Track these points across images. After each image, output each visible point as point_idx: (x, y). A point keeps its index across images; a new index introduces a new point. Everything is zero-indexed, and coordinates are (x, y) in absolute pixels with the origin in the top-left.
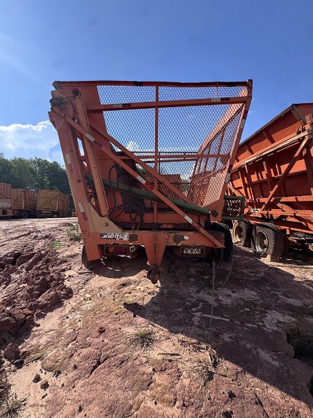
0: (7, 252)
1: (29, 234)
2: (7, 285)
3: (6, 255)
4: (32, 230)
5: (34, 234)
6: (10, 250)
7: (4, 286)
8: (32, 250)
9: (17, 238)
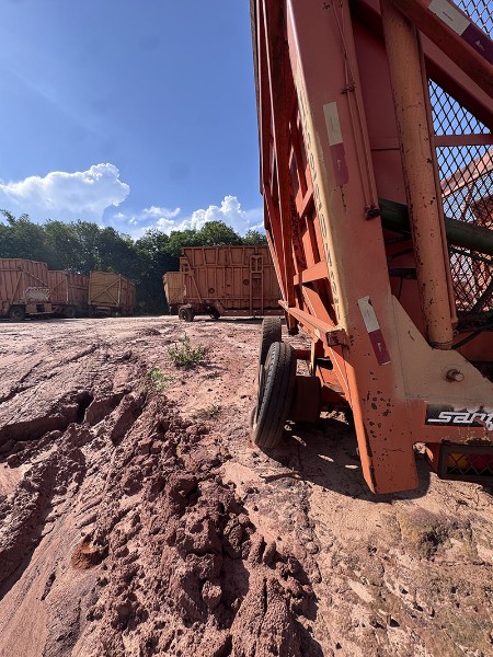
0: (63, 392)
1: (92, 351)
2: (80, 480)
3: (62, 400)
4: (95, 341)
5: (102, 351)
6: (70, 387)
7: (74, 484)
8: (110, 388)
9: (75, 359)
